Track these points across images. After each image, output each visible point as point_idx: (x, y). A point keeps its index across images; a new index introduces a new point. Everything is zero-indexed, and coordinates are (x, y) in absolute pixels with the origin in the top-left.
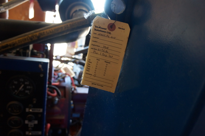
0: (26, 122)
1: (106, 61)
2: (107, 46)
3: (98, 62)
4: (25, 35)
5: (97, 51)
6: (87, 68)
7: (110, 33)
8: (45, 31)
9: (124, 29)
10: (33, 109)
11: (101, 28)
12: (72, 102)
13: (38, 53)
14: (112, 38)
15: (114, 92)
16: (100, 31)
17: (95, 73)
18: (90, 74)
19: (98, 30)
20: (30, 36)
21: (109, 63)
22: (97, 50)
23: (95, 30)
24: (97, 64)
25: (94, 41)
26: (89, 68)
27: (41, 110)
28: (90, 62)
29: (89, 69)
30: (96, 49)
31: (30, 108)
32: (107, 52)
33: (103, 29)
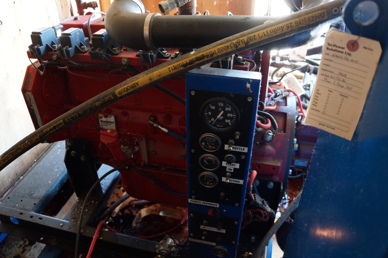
0: (224, 164)
1: (343, 94)
2: (344, 73)
3: (329, 94)
4: (228, 41)
5: (329, 79)
6: (314, 101)
7: (349, 54)
8: (256, 34)
9: (371, 50)
10: (234, 147)
11: (337, 47)
12: (295, 140)
13: (244, 61)
14: (352, 61)
15: (350, 139)
16: (335, 50)
17: (325, 109)
18: (317, 111)
19: (332, 50)
20: (234, 42)
21: (347, 97)
22: (330, 76)
23: (328, 49)
24: (328, 97)
25: (325, 65)
26: (316, 101)
27: (246, 150)
28: (318, 94)
29: (317, 103)
30: (328, 76)
31: (230, 145)
32: (344, 81)
33: (339, 47)
